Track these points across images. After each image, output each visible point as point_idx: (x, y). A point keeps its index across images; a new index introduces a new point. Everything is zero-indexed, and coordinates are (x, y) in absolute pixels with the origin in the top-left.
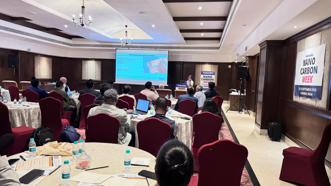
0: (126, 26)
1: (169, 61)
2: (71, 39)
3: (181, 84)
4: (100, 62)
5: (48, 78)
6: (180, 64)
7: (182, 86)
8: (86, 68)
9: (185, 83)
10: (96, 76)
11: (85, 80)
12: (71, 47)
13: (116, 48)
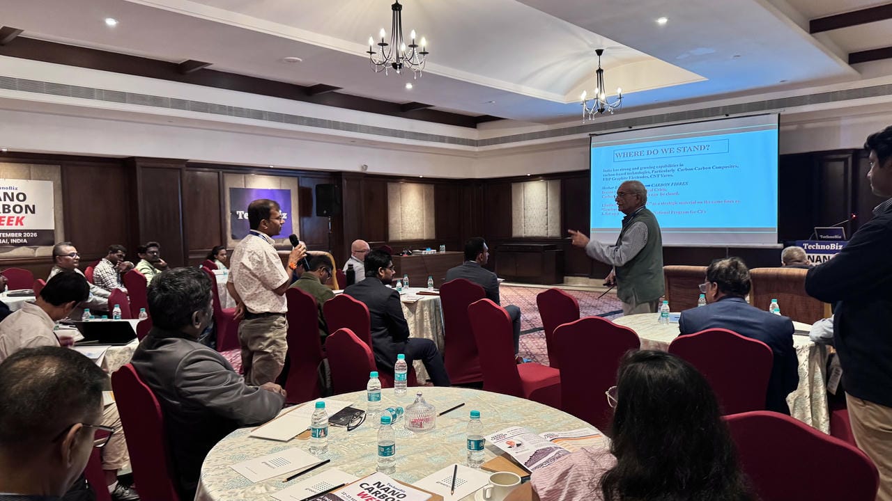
0: (599, 52)
1: (781, 154)
2: (475, 127)
3: (820, 239)
4: (557, 183)
5: (425, 238)
6: (841, 160)
7: (823, 247)
8: (521, 203)
9: (836, 237)
10: (547, 224)
11: (521, 239)
12: (476, 149)
13: (592, 133)
